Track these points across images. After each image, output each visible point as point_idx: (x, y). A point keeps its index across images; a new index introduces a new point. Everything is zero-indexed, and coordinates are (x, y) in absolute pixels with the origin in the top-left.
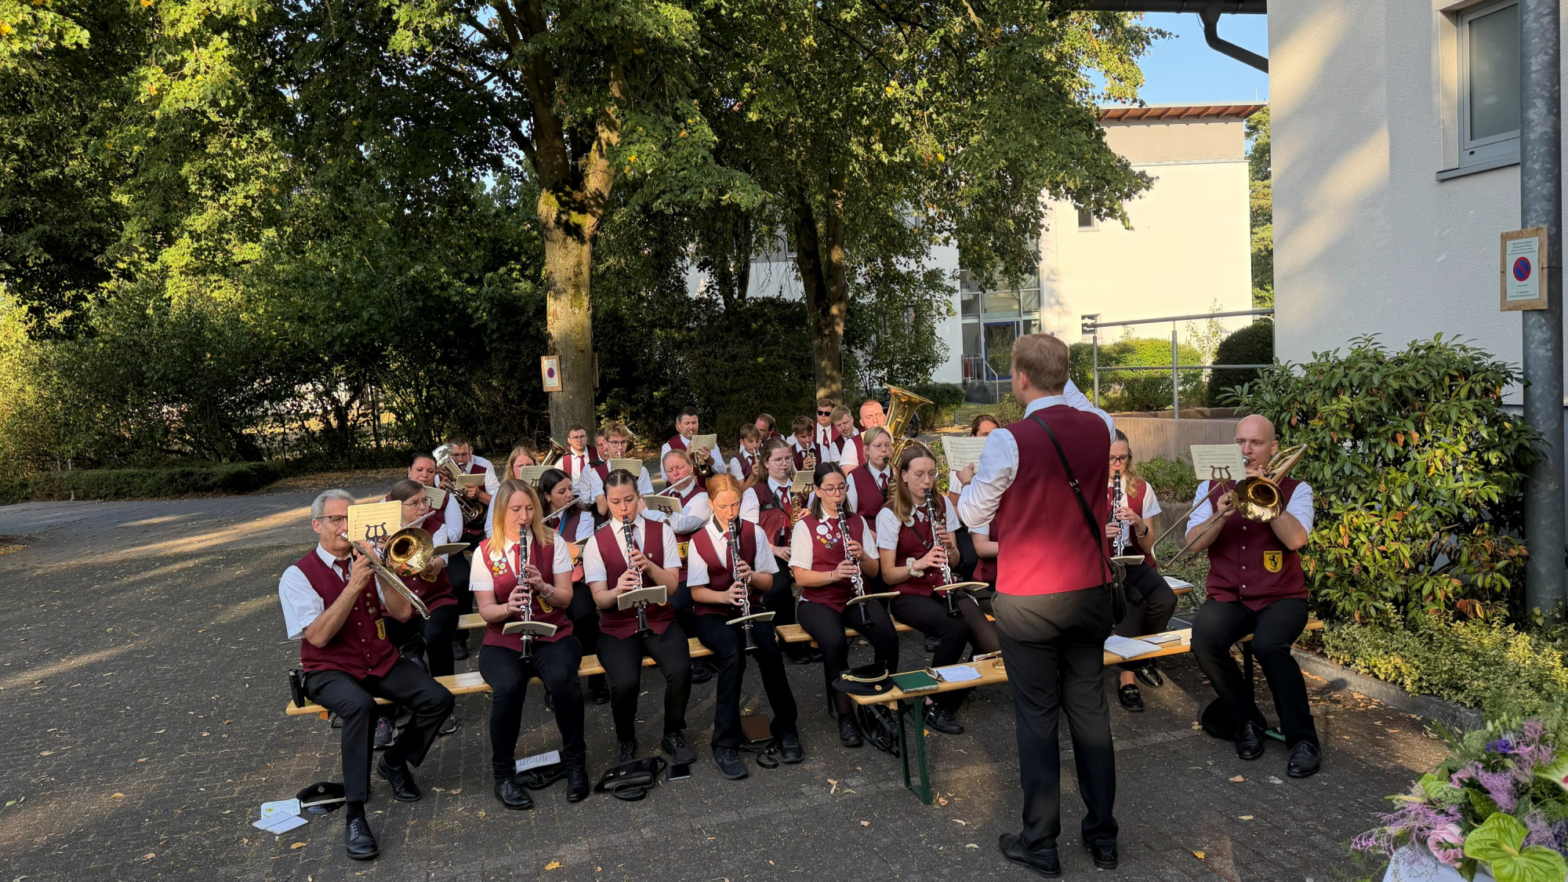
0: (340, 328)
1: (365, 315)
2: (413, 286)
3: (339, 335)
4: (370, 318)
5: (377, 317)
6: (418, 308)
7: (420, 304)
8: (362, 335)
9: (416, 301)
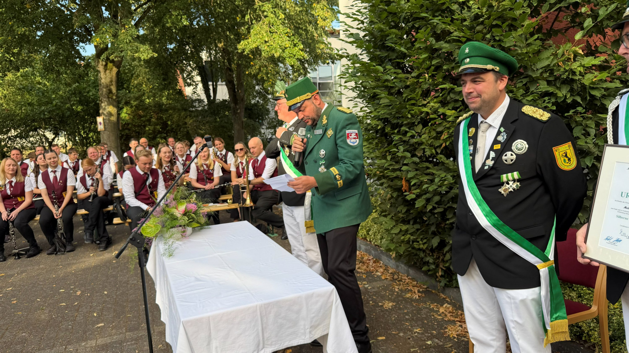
0: (43, 108)
1: (54, 103)
2: (75, 91)
3: (43, 111)
4: (56, 105)
5: (59, 104)
6: (77, 100)
7: (78, 99)
8: (53, 111)
9: (76, 97)
